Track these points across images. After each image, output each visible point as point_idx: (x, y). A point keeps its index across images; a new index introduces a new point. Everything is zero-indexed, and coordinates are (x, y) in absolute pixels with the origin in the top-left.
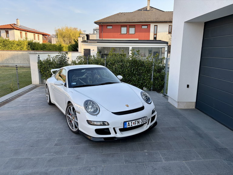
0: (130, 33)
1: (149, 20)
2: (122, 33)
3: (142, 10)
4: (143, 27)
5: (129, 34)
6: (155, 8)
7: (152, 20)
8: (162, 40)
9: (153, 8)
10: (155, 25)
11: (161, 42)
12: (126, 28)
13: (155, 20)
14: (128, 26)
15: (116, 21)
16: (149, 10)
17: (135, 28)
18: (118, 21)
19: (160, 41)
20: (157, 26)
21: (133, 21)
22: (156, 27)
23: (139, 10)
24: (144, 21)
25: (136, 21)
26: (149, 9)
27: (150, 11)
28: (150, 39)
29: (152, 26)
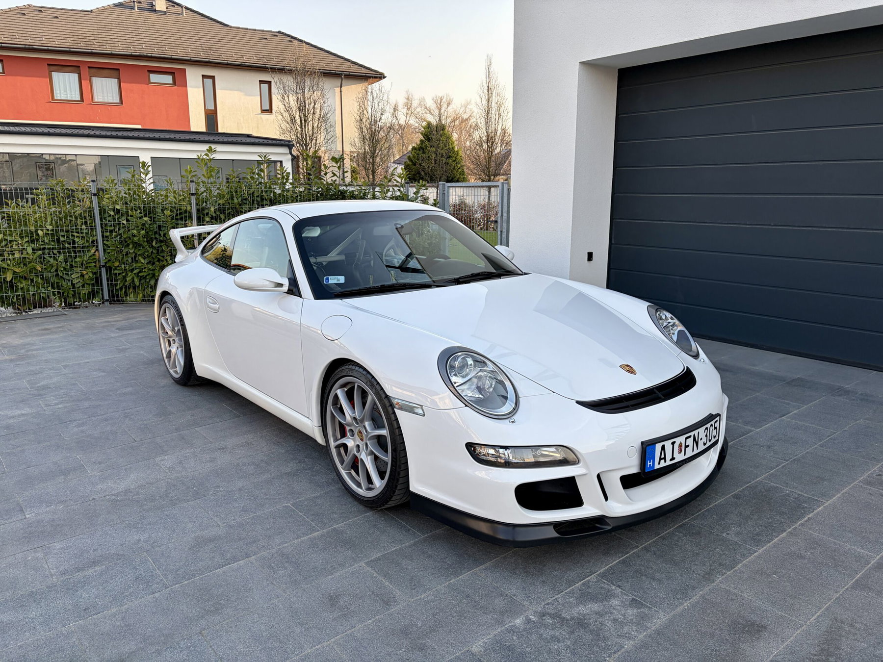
0: (96, 100)
1: (179, 53)
2: (59, 95)
3: (133, 8)
4: (154, 78)
5: (93, 103)
6: (187, 8)
7: (192, 54)
8: (254, 135)
9: (179, 5)
10: (204, 76)
11: (248, 140)
12: (74, 77)
13: (202, 56)
14: (85, 71)
15: (19, 41)
16: (165, 13)
17: (119, 79)
18: (29, 42)
19: (249, 136)
20: (213, 78)
21: (108, 49)
22: (209, 82)
23: (120, 5)
24: (155, 52)
25: (120, 49)
26: (164, 9)
27: (169, 17)
28: (193, 129)
29: (194, 77)
